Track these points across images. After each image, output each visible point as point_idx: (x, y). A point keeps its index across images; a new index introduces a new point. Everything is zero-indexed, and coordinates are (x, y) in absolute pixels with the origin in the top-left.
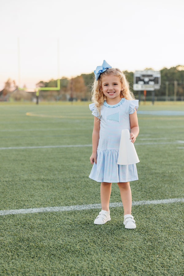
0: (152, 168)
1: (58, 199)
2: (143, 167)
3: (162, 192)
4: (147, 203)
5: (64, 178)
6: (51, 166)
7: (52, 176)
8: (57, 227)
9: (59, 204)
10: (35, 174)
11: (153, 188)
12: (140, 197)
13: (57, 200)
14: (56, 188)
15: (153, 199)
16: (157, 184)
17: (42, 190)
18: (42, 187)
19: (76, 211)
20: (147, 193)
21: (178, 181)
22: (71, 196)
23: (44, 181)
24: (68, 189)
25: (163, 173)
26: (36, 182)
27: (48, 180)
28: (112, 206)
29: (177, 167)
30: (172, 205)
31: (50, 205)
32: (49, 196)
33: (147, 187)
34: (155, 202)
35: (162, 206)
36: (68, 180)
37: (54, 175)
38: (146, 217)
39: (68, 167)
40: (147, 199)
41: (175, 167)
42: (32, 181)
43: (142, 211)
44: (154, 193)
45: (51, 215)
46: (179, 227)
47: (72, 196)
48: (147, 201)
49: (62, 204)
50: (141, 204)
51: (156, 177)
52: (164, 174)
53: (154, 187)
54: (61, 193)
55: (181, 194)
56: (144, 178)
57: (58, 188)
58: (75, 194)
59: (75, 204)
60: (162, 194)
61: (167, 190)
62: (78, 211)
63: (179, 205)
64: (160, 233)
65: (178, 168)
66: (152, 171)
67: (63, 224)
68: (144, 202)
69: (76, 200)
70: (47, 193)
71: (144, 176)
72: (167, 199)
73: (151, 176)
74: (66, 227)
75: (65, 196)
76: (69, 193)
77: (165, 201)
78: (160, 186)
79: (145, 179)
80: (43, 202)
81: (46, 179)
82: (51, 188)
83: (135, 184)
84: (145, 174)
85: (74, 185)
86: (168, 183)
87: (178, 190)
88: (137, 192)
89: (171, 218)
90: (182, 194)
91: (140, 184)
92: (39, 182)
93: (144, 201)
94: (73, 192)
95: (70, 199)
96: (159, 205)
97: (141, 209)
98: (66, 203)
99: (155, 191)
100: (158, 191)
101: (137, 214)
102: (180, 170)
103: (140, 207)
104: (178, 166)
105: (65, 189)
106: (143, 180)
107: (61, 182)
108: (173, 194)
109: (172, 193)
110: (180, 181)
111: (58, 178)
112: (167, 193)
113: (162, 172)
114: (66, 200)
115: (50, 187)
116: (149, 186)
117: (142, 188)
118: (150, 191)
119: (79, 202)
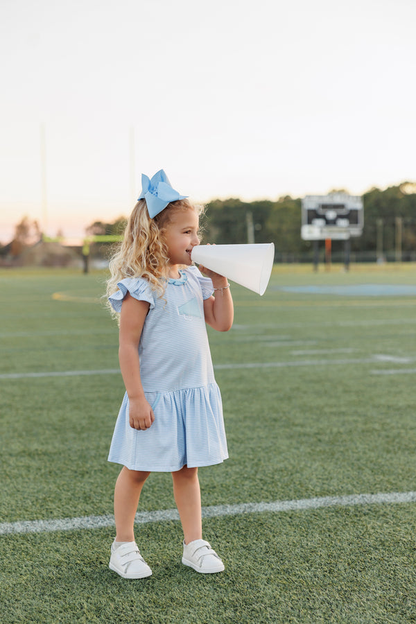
0: (297, 422)
1: (52, 501)
2: (275, 420)
3: (300, 481)
4: (256, 510)
5: (84, 448)
6: (63, 420)
7: (57, 445)
8: (23, 572)
9: (49, 515)
10: (21, 440)
11: (282, 471)
12: (246, 493)
13: (50, 504)
14: (57, 474)
15: (274, 500)
16: (297, 461)
17: (23, 478)
18: (24, 473)
19: (82, 531)
20: (265, 483)
21: (346, 454)
22: (85, 493)
23: (36, 457)
24: (83, 475)
25: (318, 434)
26: (14, 459)
27: (45, 454)
28: (173, 519)
29: (355, 418)
30: (314, 514)
31: (26, 516)
32: (34, 493)
33: (271, 468)
34: (277, 507)
35: (291, 516)
36: (93, 453)
37: (64, 441)
38: (242, 544)
39: (103, 422)
40: (259, 500)
41: (351, 419)
42: (7, 457)
43: (238, 529)
44: (280, 484)
45: (21, 541)
46: (313, 569)
47: (88, 494)
48: (257, 504)
49: (55, 514)
50: (242, 511)
51: (298, 442)
52: (319, 437)
53: (286, 468)
54: (63, 485)
55: (344, 485)
56: (270, 447)
57: (62, 472)
58: (97, 487)
59: (87, 514)
60: (299, 487)
61: (314, 475)
62: (88, 531)
63: (331, 514)
64: (262, 586)
65: (356, 421)
66: (294, 428)
67: (42, 564)
68: (251, 507)
69: (93, 502)
70: (32, 486)
71: (272, 442)
72: (309, 497)
73: (287, 442)
74: (44, 572)
75: (69, 494)
76: (84, 486)
77: (301, 504)
78: (302, 466)
79: (272, 448)
80: (12, 510)
81: (40, 452)
82: (44, 473)
83: (244, 462)
84: (277, 438)
85: (101, 465)
86: (322, 459)
87: (341, 477)
88: (242, 481)
89: (302, 547)
90: (347, 484)
91: (256, 461)
92: (22, 459)
93: (251, 504)
94: (92, 484)
95: (81, 500)
96: (285, 513)
97: (238, 524)
98: (66, 512)
99: (286, 478)
100: (292, 480)
101: (224, 537)
102: (360, 426)
103: (237, 518)
104: (359, 416)
105: (76, 477)
106: (267, 453)
107: (74, 458)
108: (325, 486)
109: (323, 484)
110: (353, 452)
111: (69, 449)
112: (311, 483)
113: (316, 431)
114: (68, 504)
115: (43, 471)
116: (275, 467)
117: (256, 472)
118: (273, 478)
119: (98, 508)
